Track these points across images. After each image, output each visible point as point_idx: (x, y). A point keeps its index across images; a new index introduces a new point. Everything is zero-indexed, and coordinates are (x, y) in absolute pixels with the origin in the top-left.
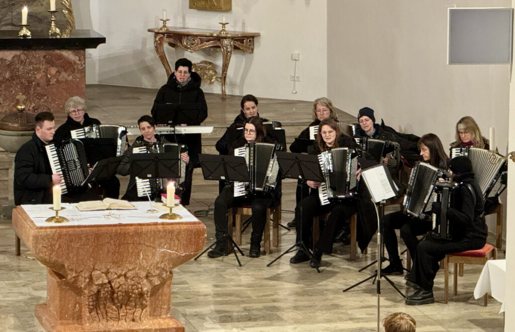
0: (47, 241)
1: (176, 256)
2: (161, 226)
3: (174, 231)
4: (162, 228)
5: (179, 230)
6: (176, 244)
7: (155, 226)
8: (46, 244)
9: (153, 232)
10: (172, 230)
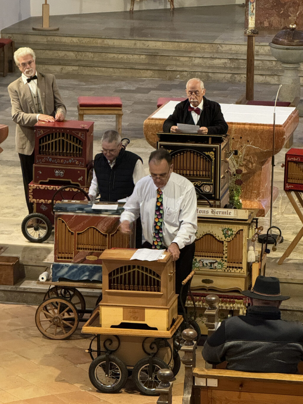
0: (155, 130)
1: (259, 151)
2: (249, 126)
3: (258, 130)
4: (249, 127)
5: (262, 130)
6: (260, 142)
7: (243, 126)
8: (155, 132)
9: (240, 130)
10: (256, 130)
